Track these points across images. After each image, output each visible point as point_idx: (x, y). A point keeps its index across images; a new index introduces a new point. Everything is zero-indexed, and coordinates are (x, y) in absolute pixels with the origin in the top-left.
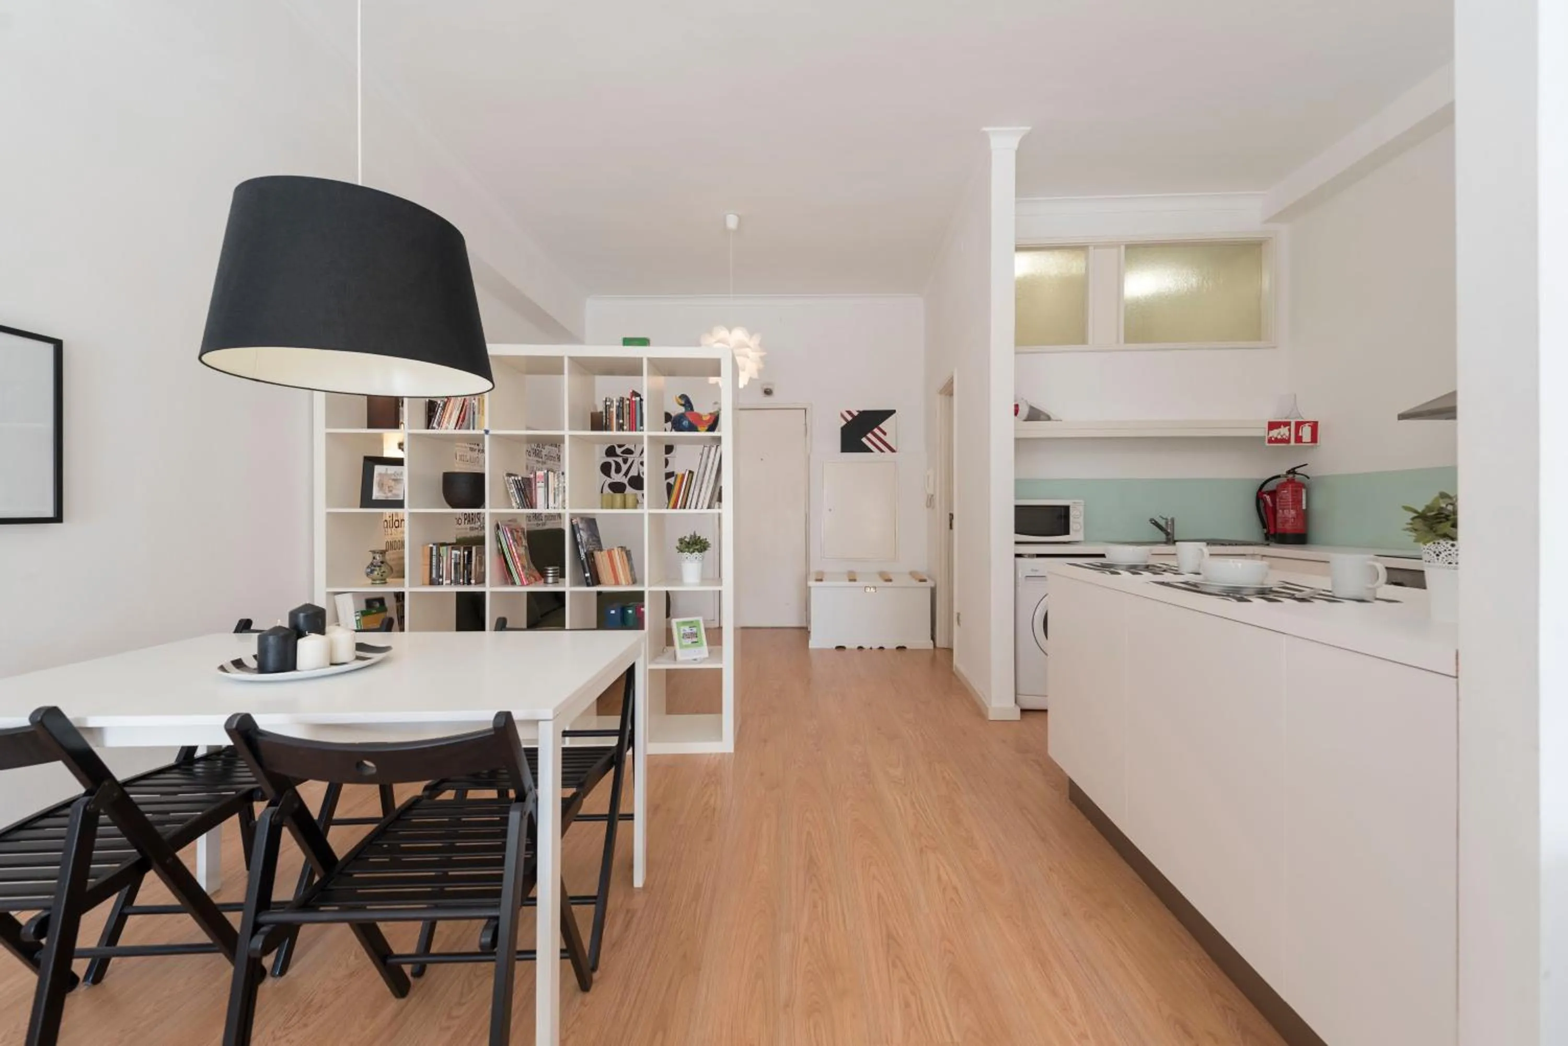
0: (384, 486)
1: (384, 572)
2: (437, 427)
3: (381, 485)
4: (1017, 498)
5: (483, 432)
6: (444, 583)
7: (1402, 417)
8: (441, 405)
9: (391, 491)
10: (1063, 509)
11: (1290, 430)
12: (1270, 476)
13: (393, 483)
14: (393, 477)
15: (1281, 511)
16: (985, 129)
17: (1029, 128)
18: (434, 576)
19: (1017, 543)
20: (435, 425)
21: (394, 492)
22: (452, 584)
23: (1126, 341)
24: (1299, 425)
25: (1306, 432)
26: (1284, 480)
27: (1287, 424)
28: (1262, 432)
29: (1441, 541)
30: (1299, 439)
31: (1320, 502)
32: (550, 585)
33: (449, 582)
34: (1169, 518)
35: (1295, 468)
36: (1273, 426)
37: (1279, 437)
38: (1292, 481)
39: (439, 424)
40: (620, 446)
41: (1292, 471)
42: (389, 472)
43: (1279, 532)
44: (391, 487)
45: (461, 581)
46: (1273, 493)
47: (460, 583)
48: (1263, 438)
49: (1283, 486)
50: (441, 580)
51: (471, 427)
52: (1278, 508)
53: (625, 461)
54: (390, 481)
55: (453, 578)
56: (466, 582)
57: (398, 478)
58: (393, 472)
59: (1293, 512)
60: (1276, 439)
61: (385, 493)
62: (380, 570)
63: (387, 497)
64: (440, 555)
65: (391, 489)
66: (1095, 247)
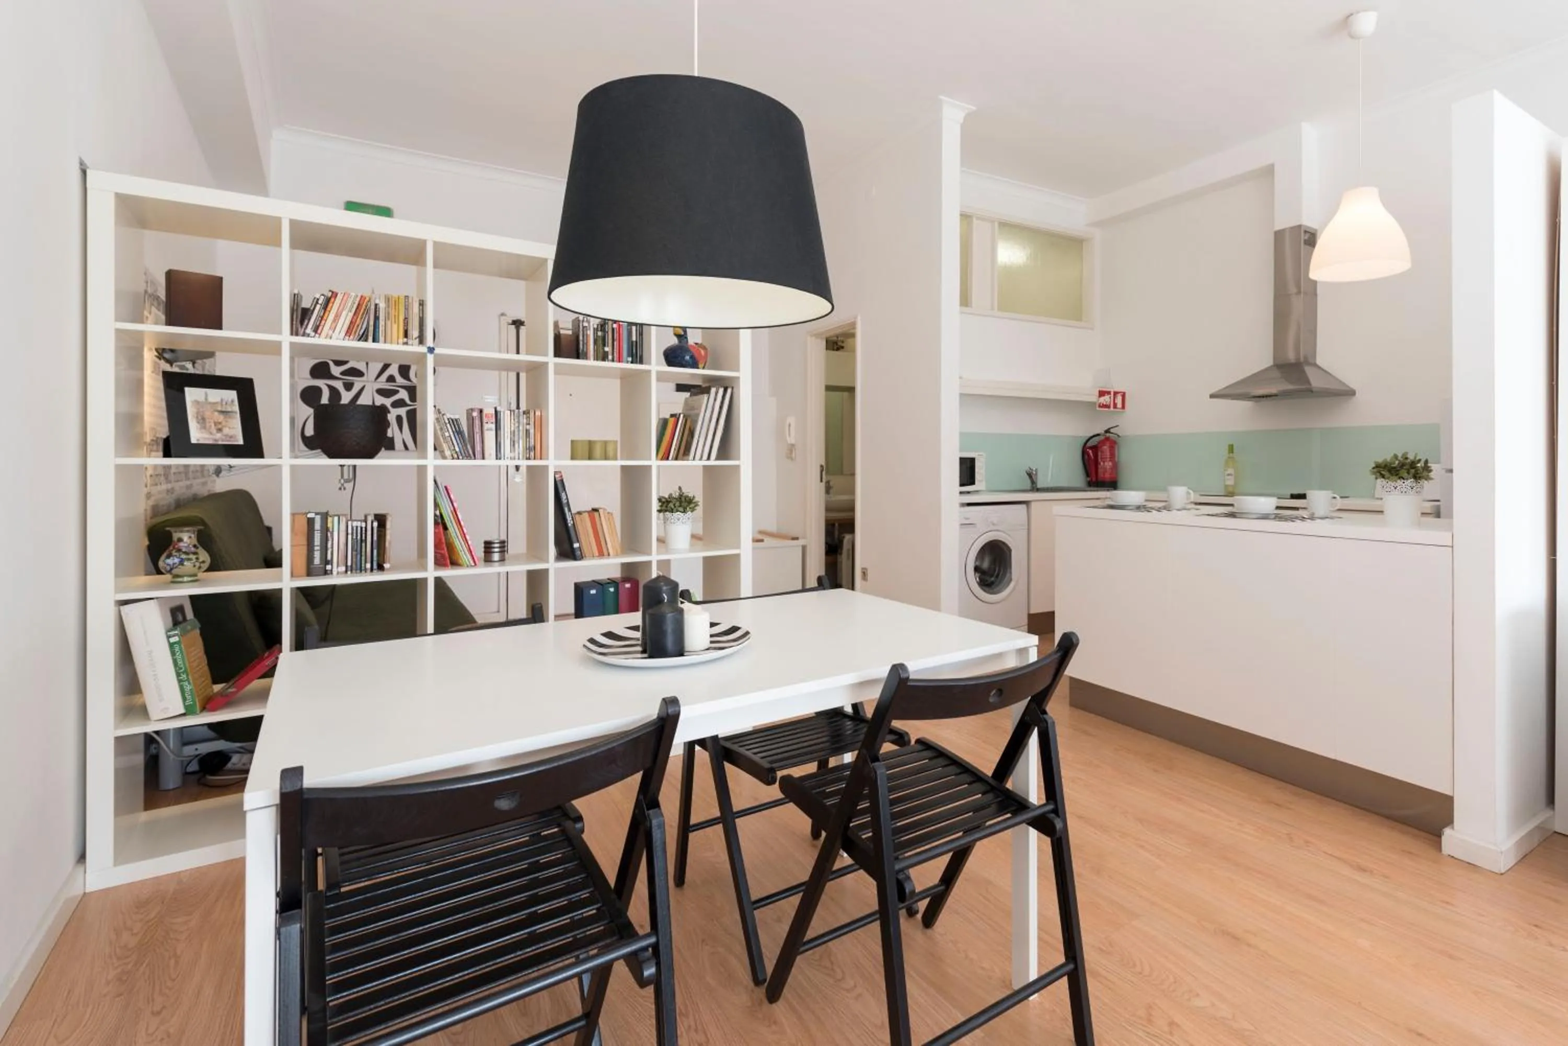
0: (207, 420)
1: (203, 562)
2: (313, 334)
3: (202, 420)
4: (961, 450)
5: (423, 349)
6: (335, 572)
7: (1212, 396)
8: (320, 302)
9: (220, 430)
10: (968, 460)
11: (1110, 397)
12: (1092, 434)
13: (221, 418)
14: (219, 408)
15: (1102, 463)
16: (942, 97)
17: (974, 108)
18: (317, 561)
19: (961, 493)
20: (309, 331)
21: (226, 431)
22: (349, 572)
23: (1000, 309)
24: (1116, 393)
25: (1119, 398)
26: (1102, 438)
27: (1109, 393)
28: (1094, 398)
29: (1399, 481)
30: (1115, 406)
31: (1125, 455)
32: (497, 564)
33: (343, 569)
34: (1034, 469)
35: (1109, 429)
36: (1102, 394)
37: (1105, 403)
38: (1107, 439)
39: (316, 330)
40: (338, 363)
41: (1107, 431)
42: (211, 399)
43: (1100, 479)
44: (220, 423)
45: (368, 566)
46: (1095, 448)
47: (366, 570)
48: (1093, 404)
49: (1103, 442)
50: (329, 567)
51: (370, 338)
52: (1100, 460)
53: (349, 386)
54: (216, 413)
55: (349, 563)
56: (375, 566)
57: (229, 409)
58: (218, 400)
59: (1110, 464)
60: (1103, 404)
61: (211, 433)
62: (197, 559)
63: (216, 440)
64: (327, 529)
65: (220, 426)
66: (978, 218)
